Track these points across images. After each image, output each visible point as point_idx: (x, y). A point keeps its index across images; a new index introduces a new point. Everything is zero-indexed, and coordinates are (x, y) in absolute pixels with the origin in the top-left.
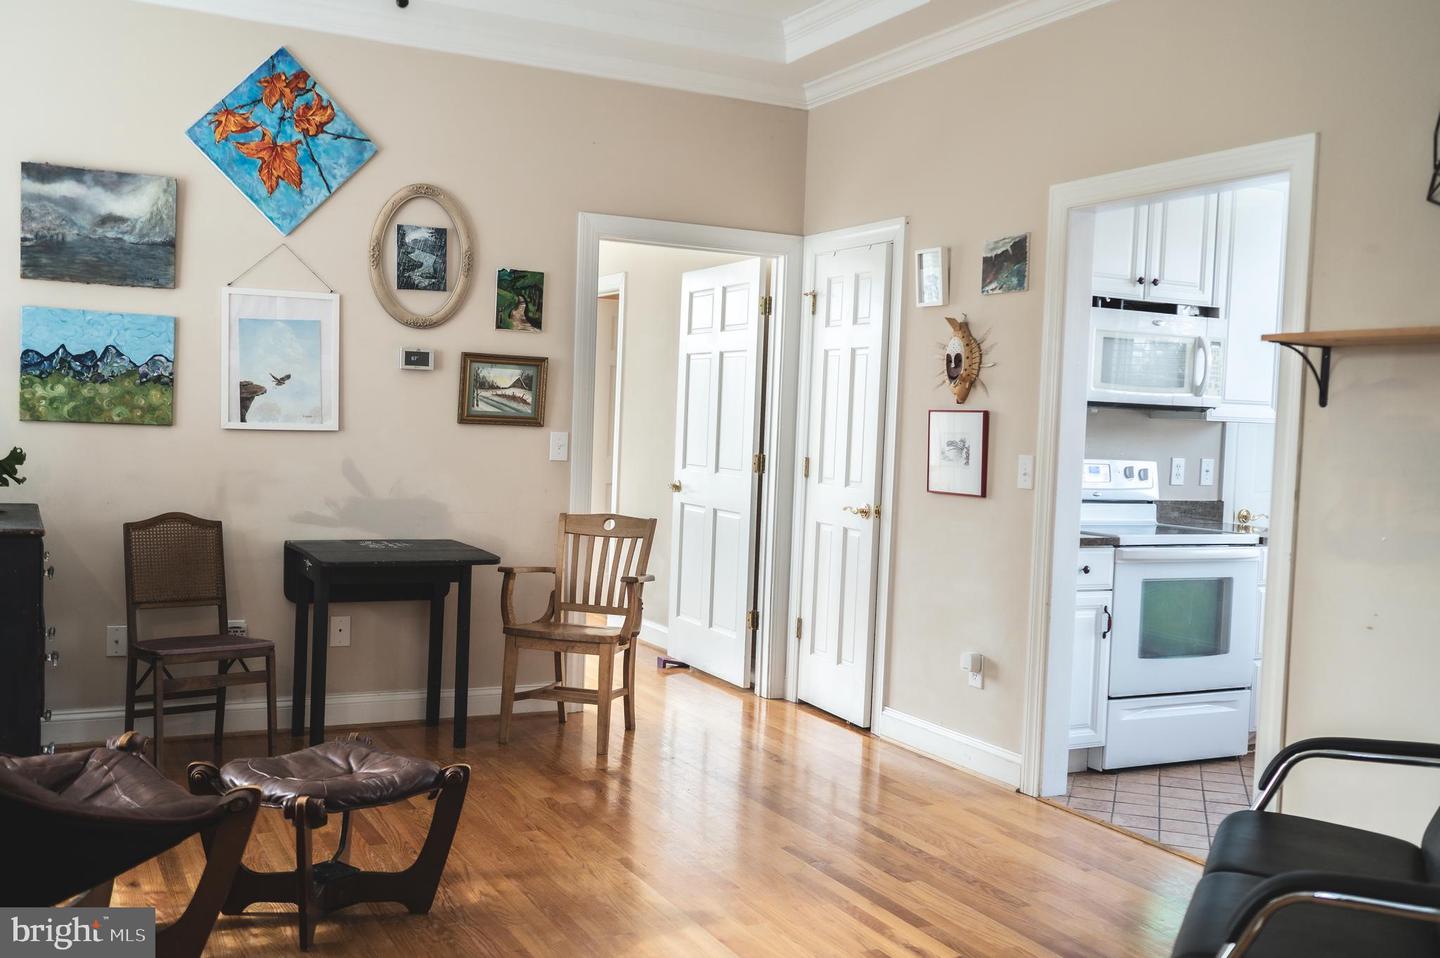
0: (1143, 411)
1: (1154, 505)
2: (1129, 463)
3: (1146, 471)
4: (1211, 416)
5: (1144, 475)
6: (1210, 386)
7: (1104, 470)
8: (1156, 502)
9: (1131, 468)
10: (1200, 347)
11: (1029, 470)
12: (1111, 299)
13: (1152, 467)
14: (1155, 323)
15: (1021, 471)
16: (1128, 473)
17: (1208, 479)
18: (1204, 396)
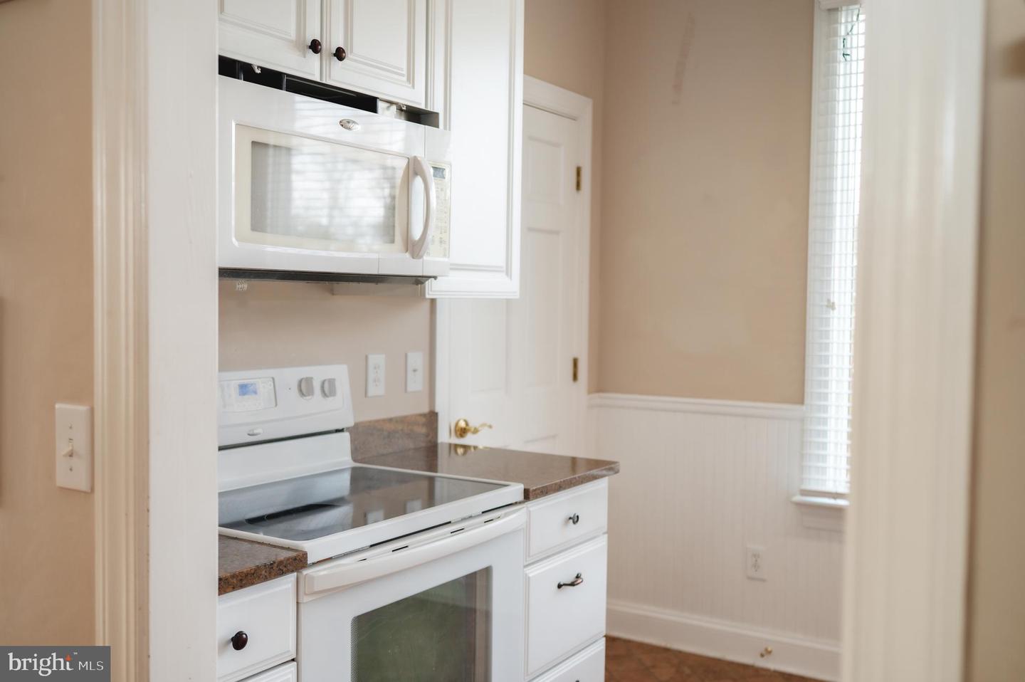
0: (321, 284)
1: (346, 435)
2: (305, 372)
3: (332, 382)
4: (432, 289)
5: (328, 389)
6: (433, 241)
7: (264, 388)
8: (348, 429)
9: (309, 381)
10: (416, 174)
11: (81, 444)
12: (263, 69)
13: (339, 373)
14: (345, 124)
15: (62, 448)
16: (304, 388)
17: (417, 383)
18: (425, 258)
